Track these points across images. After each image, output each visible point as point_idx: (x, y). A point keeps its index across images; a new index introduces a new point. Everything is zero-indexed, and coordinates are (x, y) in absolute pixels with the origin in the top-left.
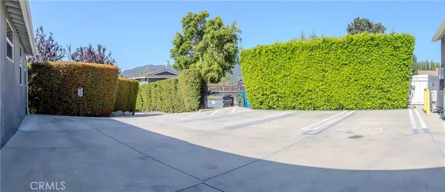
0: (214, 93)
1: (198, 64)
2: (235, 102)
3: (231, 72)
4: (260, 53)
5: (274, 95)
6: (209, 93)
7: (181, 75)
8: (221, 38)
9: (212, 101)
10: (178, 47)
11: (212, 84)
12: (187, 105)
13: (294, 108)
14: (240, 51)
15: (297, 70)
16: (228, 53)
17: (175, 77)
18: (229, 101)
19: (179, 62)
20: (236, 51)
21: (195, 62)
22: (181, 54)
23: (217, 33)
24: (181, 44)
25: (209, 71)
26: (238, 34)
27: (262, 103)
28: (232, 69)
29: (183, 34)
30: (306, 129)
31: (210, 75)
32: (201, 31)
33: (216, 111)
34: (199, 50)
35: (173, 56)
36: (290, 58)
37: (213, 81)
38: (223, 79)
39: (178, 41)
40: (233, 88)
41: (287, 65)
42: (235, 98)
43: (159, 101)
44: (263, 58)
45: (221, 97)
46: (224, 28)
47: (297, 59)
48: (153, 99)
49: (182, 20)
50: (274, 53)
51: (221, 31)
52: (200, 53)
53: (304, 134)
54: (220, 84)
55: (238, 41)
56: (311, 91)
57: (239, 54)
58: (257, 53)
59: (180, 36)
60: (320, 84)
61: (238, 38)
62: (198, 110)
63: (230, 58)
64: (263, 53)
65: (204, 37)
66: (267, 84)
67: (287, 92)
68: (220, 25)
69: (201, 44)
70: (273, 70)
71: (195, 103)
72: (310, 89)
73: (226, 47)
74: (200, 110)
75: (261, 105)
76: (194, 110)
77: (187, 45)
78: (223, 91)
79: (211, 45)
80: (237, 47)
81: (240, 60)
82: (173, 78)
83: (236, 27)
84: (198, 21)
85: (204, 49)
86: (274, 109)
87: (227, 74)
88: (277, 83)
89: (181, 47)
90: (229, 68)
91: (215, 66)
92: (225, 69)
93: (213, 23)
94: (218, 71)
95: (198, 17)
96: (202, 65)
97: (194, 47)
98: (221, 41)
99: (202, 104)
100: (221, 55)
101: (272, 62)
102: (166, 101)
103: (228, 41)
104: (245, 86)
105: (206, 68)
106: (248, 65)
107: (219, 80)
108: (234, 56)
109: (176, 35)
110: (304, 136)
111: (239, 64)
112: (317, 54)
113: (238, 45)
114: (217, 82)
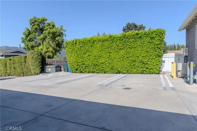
0: (50, 64)
1: (40, 47)
2: (62, 69)
3: (60, 53)
4: (76, 43)
5: (83, 65)
6: (47, 64)
7: (29, 54)
8: (54, 34)
9: (49, 69)
10: (27, 37)
11: (49, 59)
12: (33, 72)
13: (94, 72)
14: (65, 41)
15: (95, 52)
16: (58, 42)
17: (25, 55)
18: (58, 69)
19: (27, 46)
20: (63, 42)
21: (38, 46)
22: (29, 41)
23: (51, 31)
24: (29, 35)
25: (47, 52)
26: (64, 32)
27: (77, 70)
28: (60, 51)
29: (30, 29)
30: (100, 83)
31: (48, 54)
32: (42, 28)
33: (51, 74)
34: (41, 40)
35: (23, 42)
36: (92, 46)
37: (49, 57)
38: (55, 56)
39: (27, 33)
40: (61, 62)
41: (90, 50)
42: (62, 67)
43: (13, 69)
44: (78, 46)
45: (54, 66)
46: (56, 28)
47: (95, 47)
48: (8, 69)
49: (29, 20)
50: (83, 43)
51: (54, 30)
52: (41, 41)
53: (99, 86)
54: (54, 59)
55: (64, 36)
56: (103, 63)
57: (65, 43)
58: (74, 43)
59: (28, 30)
60: (108, 59)
61: (64, 34)
62: (40, 74)
63: (59, 45)
64: (78, 43)
65: (44, 32)
66: (80, 60)
67: (90, 64)
68: (53, 26)
69: (42, 36)
70: (83, 52)
71: (38, 70)
72: (102, 62)
73: (57, 39)
74: (41, 74)
75: (76, 71)
76: (37, 74)
77: (33, 36)
78: (56, 63)
79: (48, 37)
80: (63, 39)
81: (65, 46)
82: (23, 55)
83: (63, 28)
84: (40, 22)
85: (44, 39)
86: (83, 73)
87: (58, 54)
88: (85, 59)
89: (29, 37)
90: (59, 51)
91: (51, 49)
92: (56, 51)
93: (49, 25)
94: (52, 52)
95: (40, 20)
96: (43, 48)
97: (37, 38)
98: (54, 36)
99: (43, 71)
100: (54, 43)
101: (82, 48)
102: (18, 69)
103: (58, 36)
104: (67, 60)
105: (45, 50)
106: (69, 49)
107: (53, 57)
108: (61, 44)
109: (25, 29)
110: (99, 87)
111: (64, 48)
112: (106, 43)
113: (64, 38)
114: (52, 58)
